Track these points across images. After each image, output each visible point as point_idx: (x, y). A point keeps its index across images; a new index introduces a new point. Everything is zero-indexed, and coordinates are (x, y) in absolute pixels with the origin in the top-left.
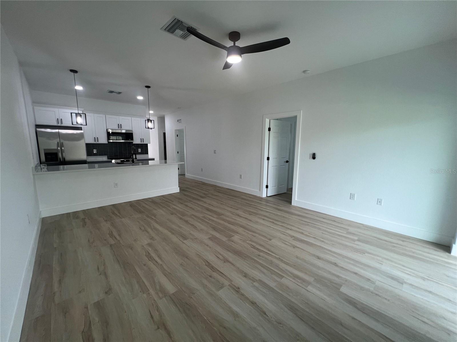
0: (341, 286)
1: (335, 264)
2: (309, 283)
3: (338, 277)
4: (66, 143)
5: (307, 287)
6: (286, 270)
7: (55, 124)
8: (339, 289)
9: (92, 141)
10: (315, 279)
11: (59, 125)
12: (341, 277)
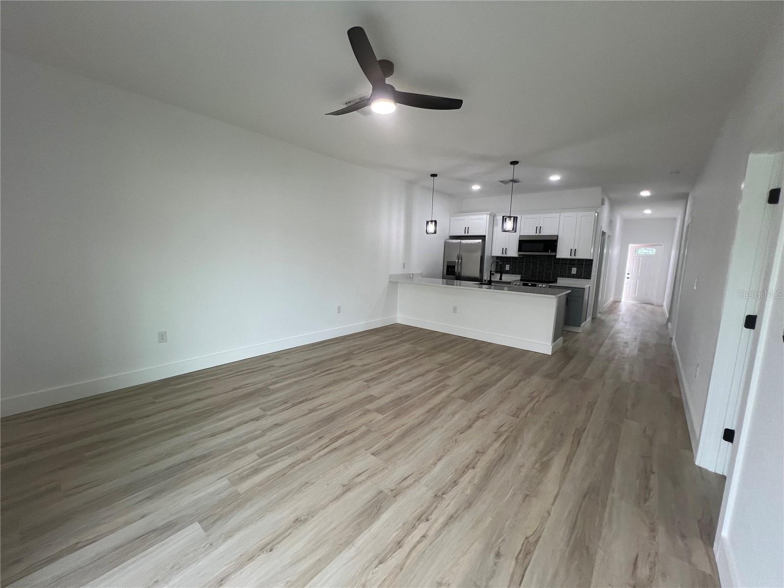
0: (205, 529)
1: (268, 547)
2: (234, 483)
3: (229, 535)
4: (464, 255)
5: (229, 479)
6: (277, 462)
7: (463, 234)
8: (200, 522)
9: (499, 254)
10: (239, 494)
11: (466, 234)
12: (226, 541)
